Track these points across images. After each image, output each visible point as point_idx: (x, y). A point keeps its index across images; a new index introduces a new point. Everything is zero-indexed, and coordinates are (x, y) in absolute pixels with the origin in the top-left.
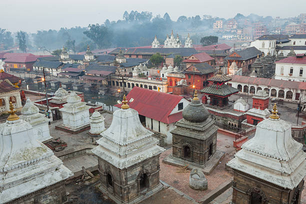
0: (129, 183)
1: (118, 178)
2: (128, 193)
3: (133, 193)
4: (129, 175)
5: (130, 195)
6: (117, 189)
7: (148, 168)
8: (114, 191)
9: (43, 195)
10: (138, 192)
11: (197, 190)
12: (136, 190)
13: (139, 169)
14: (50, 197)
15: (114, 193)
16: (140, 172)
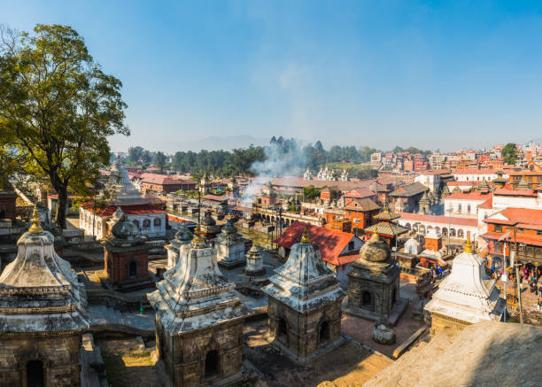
0: (308, 331)
1: (295, 324)
2: (307, 344)
3: (312, 345)
4: (309, 322)
5: (309, 347)
6: (293, 338)
7: (330, 314)
8: (288, 341)
9: (220, 333)
10: (317, 344)
11: (383, 344)
12: (315, 342)
13: (319, 315)
14: (227, 337)
15: (288, 344)
16: (322, 318)
